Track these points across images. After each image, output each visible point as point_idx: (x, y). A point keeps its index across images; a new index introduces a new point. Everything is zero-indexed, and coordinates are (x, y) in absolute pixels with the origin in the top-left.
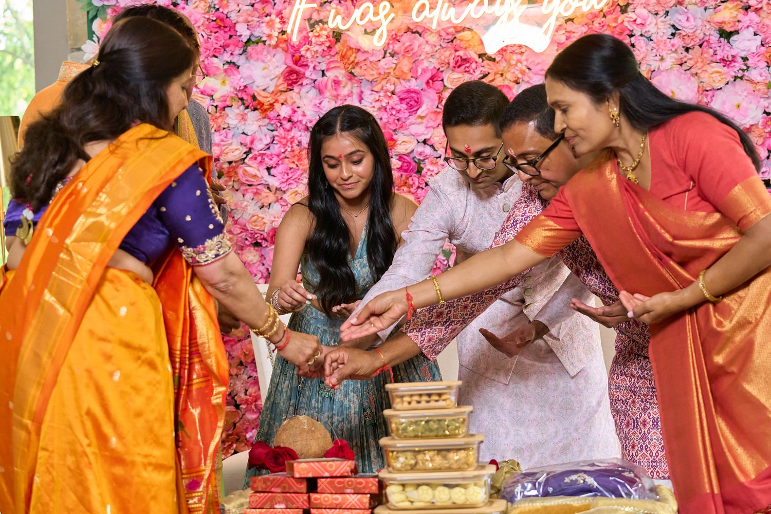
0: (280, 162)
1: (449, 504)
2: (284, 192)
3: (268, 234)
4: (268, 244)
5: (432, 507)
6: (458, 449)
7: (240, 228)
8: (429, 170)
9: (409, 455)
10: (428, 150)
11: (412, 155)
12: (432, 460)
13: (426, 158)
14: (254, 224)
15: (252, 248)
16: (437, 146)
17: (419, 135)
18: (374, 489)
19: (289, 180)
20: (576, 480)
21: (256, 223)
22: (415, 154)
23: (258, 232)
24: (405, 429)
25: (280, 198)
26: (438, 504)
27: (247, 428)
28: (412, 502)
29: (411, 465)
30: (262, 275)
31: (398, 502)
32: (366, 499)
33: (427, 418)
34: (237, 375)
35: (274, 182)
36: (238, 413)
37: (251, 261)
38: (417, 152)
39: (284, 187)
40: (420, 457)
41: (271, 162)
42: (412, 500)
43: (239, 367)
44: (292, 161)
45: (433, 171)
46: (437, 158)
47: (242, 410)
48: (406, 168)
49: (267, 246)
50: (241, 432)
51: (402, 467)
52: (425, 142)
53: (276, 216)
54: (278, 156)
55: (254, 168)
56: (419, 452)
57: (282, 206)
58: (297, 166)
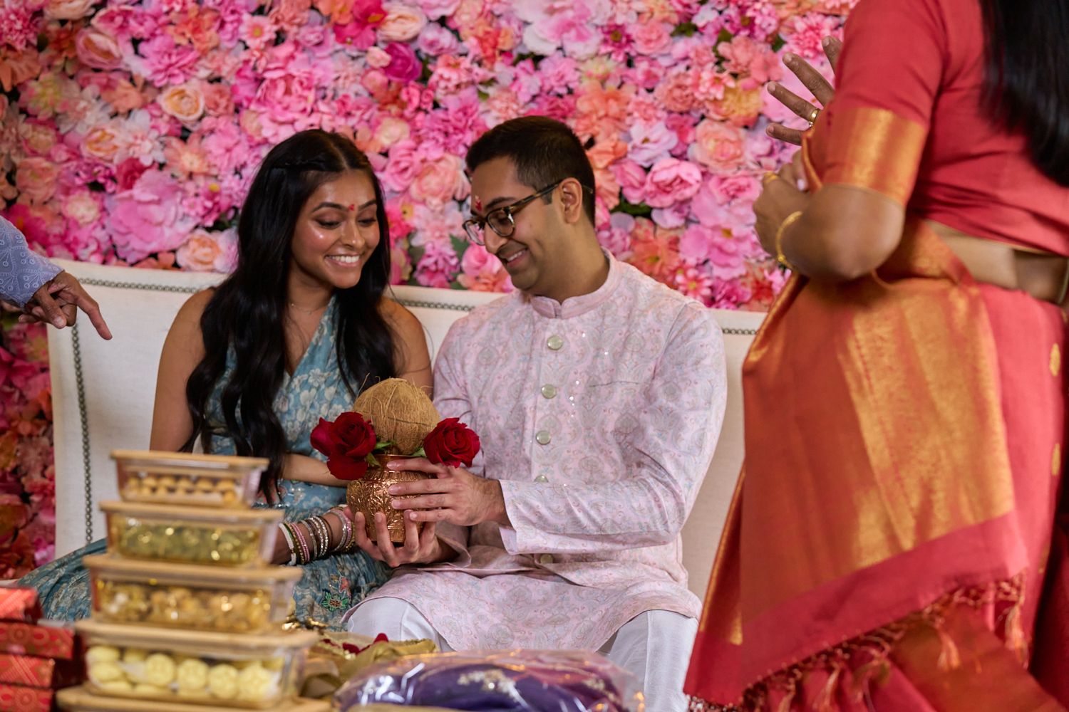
0: (158, 32)
1: (203, 695)
2: (160, 90)
3: (119, 168)
4: (119, 187)
5: (172, 697)
6: (231, 590)
7: (68, 151)
8: (441, 77)
9: (137, 592)
10: (446, 38)
11: (414, 46)
12: (179, 606)
13: (441, 52)
14: (95, 146)
15: (87, 193)
16: (465, 32)
17: (431, 7)
18: (65, 650)
19: (171, 69)
20: (481, 683)
21: (99, 145)
22: (419, 44)
23: (102, 162)
24: (134, 539)
25: (150, 99)
26: (183, 694)
27: (39, 541)
28: (134, 684)
29: (139, 612)
30: (99, 247)
31: (103, 681)
32: (47, 669)
33: (179, 524)
34: (30, 436)
35: (142, 69)
36: (26, 511)
37: (83, 217)
38: (425, 40)
39: (160, 80)
40: (158, 597)
41: (141, 29)
42: (134, 679)
43: (37, 421)
44: (180, 30)
45: (449, 80)
46: (461, 55)
47: (34, 505)
48: (400, 68)
49: (114, 193)
50: (28, 548)
51: (119, 613)
52: (443, 22)
53: (140, 135)
54: (156, 18)
55: (108, 37)
56: (157, 588)
57: (153, 116)
58: (190, 42)
